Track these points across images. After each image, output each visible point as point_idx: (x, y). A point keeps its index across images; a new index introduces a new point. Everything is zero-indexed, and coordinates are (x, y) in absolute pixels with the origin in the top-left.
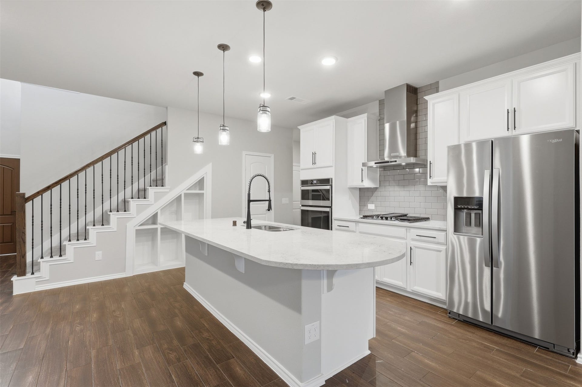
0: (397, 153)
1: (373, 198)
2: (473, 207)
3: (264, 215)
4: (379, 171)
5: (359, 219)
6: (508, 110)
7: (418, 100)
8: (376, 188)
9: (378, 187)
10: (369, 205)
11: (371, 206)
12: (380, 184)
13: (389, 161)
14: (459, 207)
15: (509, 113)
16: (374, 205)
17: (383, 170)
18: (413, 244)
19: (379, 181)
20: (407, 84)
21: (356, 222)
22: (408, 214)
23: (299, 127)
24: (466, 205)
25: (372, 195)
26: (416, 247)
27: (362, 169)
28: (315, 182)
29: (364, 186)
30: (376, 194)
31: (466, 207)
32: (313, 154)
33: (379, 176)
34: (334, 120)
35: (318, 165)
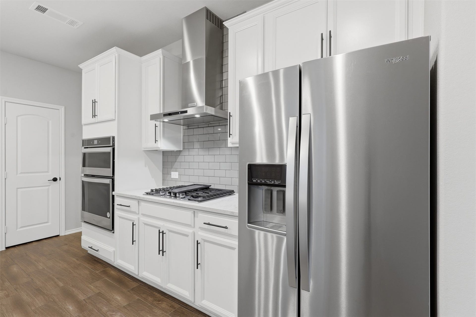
0: (193, 104)
1: (176, 165)
2: (273, 182)
3: (47, 187)
4: (183, 129)
5: (143, 194)
6: (322, 34)
7: (224, 36)
8: (180, 151)
9: (182, 150)
10: (172, 172)
11: (175, 175)
12: (184, 146)
13: (179, 112)
14: (254, 181)
15: (323, 40)
16: (177, 173)
17: (187, 128)
18: (201, 235)
19: (183, 142)
20: (206, 7)
21: (139, 200)
22: (211, 186)
23: (81, 66)
24: (264, 179)
25: (176, 161)
26: (205, 241)
27: (155, 124)
28: (96, 142)
29: (159, 148)
30: (180, 158)
31: (263, 181)
32: (93, 102)
33: (183, 136)
34: (117, 55)
35: (99, 118)
